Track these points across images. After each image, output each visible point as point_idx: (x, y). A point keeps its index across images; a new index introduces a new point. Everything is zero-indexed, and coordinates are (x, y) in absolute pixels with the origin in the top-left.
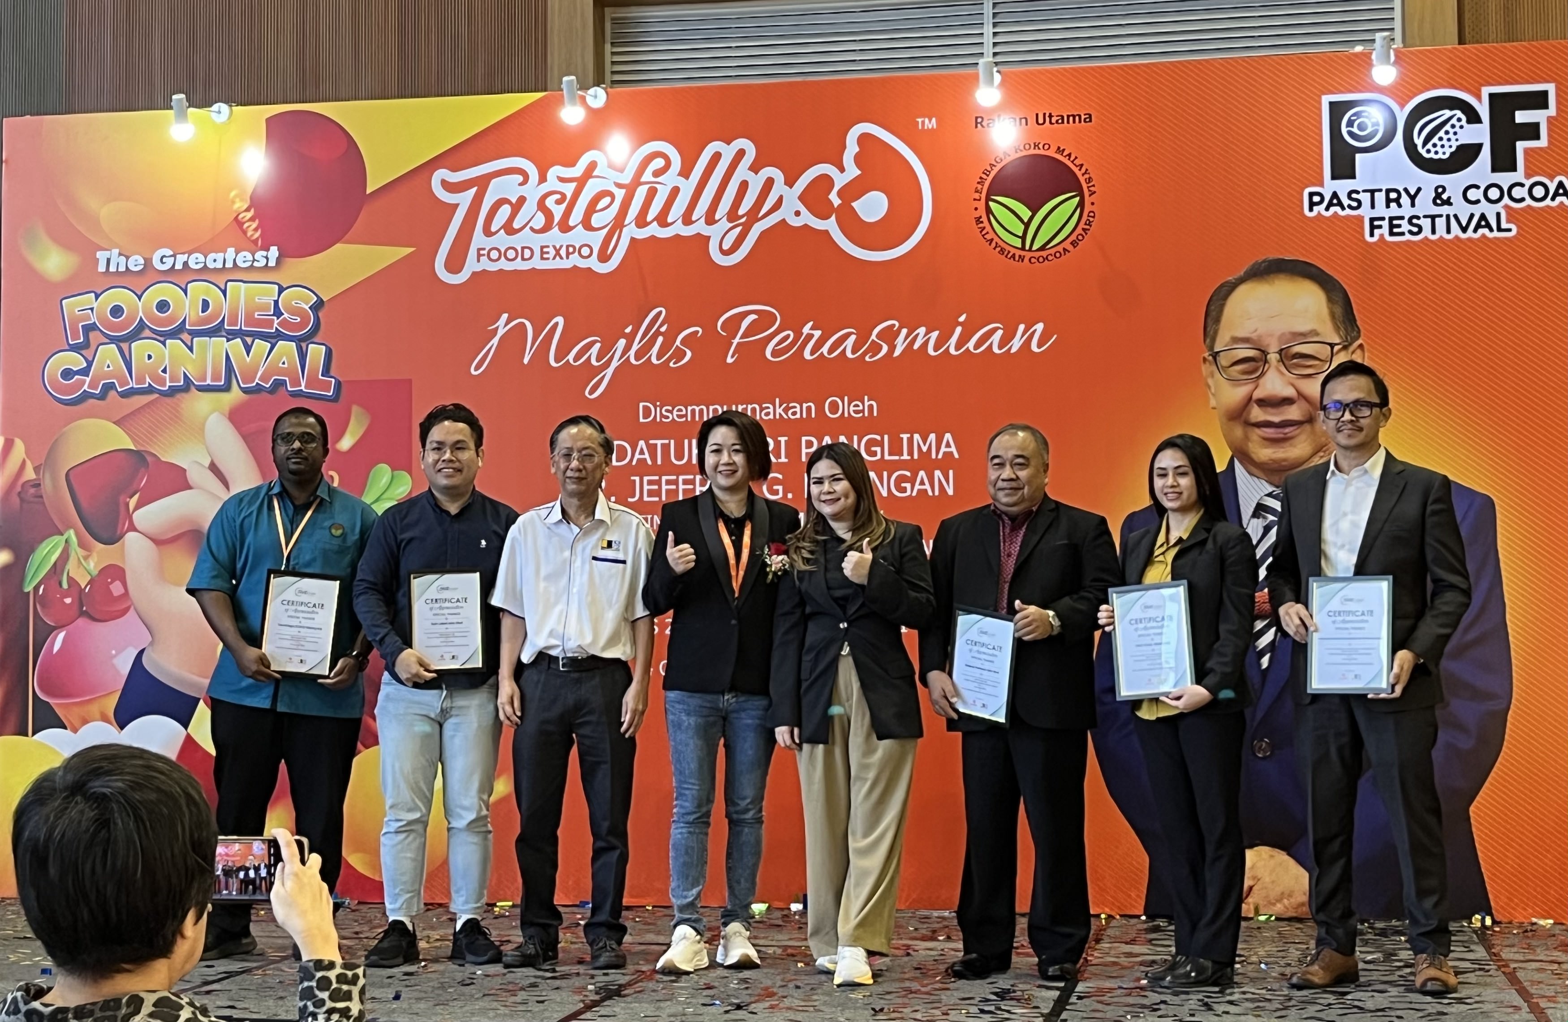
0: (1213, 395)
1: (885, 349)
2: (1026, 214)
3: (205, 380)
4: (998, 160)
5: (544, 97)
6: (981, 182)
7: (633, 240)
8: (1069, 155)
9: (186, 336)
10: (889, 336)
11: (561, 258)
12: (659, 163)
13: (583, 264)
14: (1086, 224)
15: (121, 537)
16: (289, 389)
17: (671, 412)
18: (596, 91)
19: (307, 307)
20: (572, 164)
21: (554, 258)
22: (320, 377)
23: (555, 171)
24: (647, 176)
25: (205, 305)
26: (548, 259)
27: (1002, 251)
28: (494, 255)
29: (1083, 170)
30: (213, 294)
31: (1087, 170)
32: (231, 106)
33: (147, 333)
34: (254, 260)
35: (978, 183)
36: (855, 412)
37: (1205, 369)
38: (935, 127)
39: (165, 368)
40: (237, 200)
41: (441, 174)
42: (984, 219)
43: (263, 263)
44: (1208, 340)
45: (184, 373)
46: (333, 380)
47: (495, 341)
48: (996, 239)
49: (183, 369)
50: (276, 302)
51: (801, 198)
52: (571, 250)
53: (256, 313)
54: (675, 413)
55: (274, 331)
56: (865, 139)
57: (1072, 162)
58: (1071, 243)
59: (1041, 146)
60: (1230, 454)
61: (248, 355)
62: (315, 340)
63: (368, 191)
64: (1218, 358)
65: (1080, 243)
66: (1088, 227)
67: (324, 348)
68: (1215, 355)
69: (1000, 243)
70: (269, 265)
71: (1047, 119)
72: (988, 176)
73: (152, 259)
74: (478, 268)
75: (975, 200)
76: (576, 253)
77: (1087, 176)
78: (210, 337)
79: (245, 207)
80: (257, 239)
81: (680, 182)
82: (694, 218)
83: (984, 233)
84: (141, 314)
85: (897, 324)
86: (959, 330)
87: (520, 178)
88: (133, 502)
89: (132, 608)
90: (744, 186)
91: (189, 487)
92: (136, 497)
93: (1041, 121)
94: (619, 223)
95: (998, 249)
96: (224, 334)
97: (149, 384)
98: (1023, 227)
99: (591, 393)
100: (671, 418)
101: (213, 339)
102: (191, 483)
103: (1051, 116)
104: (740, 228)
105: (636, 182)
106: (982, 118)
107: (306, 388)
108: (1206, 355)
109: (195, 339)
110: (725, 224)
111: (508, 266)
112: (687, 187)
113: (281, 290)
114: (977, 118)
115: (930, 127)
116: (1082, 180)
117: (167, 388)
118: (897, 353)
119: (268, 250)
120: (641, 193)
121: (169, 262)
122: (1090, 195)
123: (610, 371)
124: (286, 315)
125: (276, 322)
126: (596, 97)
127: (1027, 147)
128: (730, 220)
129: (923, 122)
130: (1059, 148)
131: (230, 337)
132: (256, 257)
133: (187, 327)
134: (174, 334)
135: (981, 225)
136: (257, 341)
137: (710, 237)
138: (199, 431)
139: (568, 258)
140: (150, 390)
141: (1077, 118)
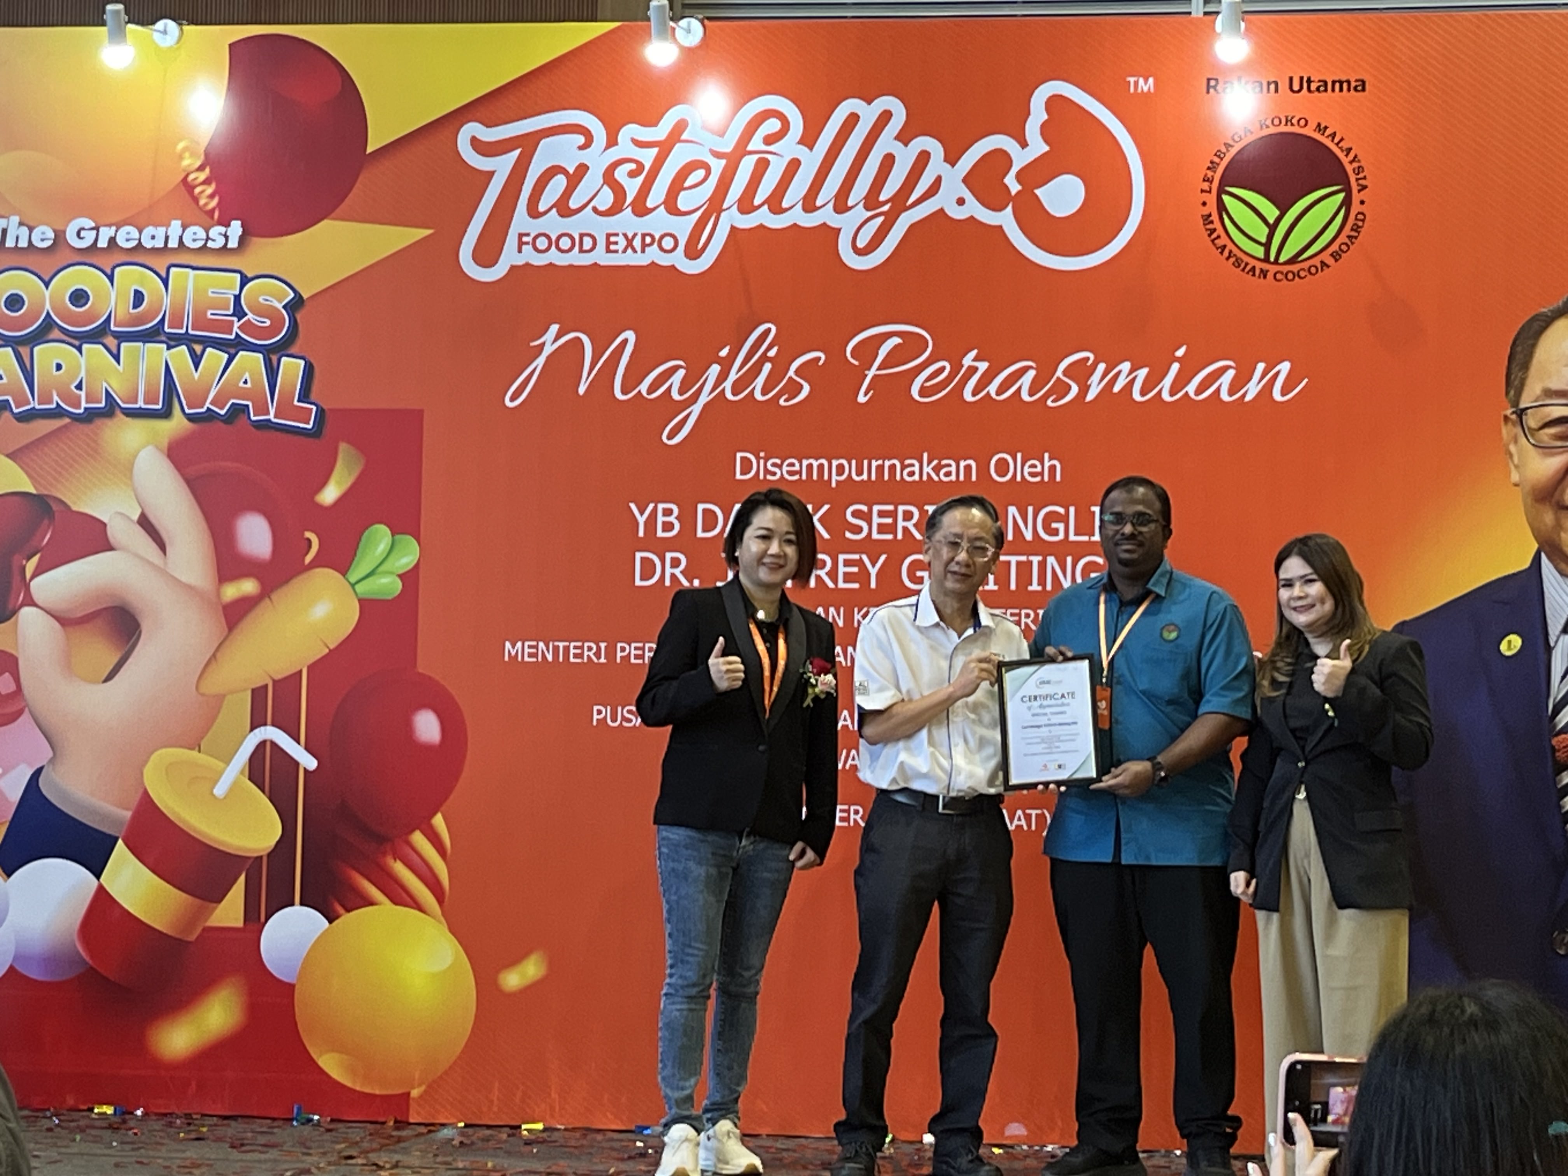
0: (1516, 467)
1: (1075, 389)
2: (1271, 212)
3: (136, 402)
4: (1237, 139)
5: (618, 28)
6: (1213, 166)
7: (733, 228)
8: (1334, 135)
9: (111, 341)
10: (1080, 372)
11: (635, 251)
12: (772, 125)
13: (664, 260)
14: (1352, 230)
15: (15, 612)
16: (253, 418)
17: (780, 467)
18: (689, 24)
19: (280, 306)
20: (652, 122)
21: (625, 251)
22: (296, 403)
23: (630, 131)
24: (756, 143)
25: (139, 297)
26: (616, 251)
27: (1238, 263)
28: (542, 243)
29: (1351, 156)
30: (150, 283)
31: (1356, 156)
32: (180, 24)
33: (56, 334)
34: (208, 238)
35: (1209, 168)
36: (1032, 475)
37: (1506, 431)
38: (1152, 90)
39: (81, 382)
40: (187, 155)
41: (471, 129)
42: (1215, 217)
43: (220, 242)
44: (1512, 393)
45: (107, 391)
46: (314, 408)
47: (540, 361)
48: (1230, 246)
49: (105, 385)
50: (237, 298)
51: (965, 180)
52: (648, 240)
53: (209, 312)
54: (785, 468)
55: (233, 337)
56: (1055, 103)
57: (1337, 144)
58: (1332, 255)
59: (1295, 121)
60: (1536, 546)
61: (196, 370)
62: (292, 351)
63: (369, 150)
64: (1524, 417)
65: (1343, 255)
66: (1355, 234)
67: (302, 363)
68: (1521, 413)
69: (1235, 251)
70: (230, 246)
71: (1305, 85)
72: (1222, 159)
73: (64, 232)
74: (520, 263)
75: (1202, 191)
76: (655, 245)
77: (1355, 165)
78: (144, 342)
79: (198, 163)
80: (213, 211)
81: (801, 152)
82: (819, 203)
83: (1214, 236)
84: (48, 306)
85: (1091, 356)
86: (1176, 367)
87: (581, 139)
88: (31, 566)
89: (27, 709)
90: (889, 161)
91: (111, 548)
92: (35, 559)
93: (1296, 87)
94: (715, 205)
95: (1232, 260)
96: (163, 338)
97: (58, 404)
98: (1266, 230)
99: (670, 437)
100: (778, 476)
101: (148, 345)
102: (112, 540)
103: (1309, 81)
104: (881, 219)
105: (741, 150)
106: (1216, 80)
107: (275, 417)
108: (1509, 412)
109: (123, 345)
110: (860, 213)
111: (562, 260)
112: (811, 160)
113: (245, 281)
114: (1209, 80)
115: (1146, 89)
116: (1349, 168)
117: (81, 411)
118: (1090, 397)
119: (228, 225)
120: (747, 165)
121: (89, 238)
122: (1359, 191)
123: (696, 409)
124: (250, 316)
125: (236, 325)
126: (688, 31)
127: (1276, 122)
128: (867, 208)
129: (1136, 83)
130: (1319, 125)
131: (172, 343)
132: (211, 235)
133: (113, 328)
134: (96, 336)
135: (1209, 226)
136: (209, 350)
137: (840, 230)
138: (127, 469)
139: (643, 251)
140: (58, 413)
141: (1345, 86)
